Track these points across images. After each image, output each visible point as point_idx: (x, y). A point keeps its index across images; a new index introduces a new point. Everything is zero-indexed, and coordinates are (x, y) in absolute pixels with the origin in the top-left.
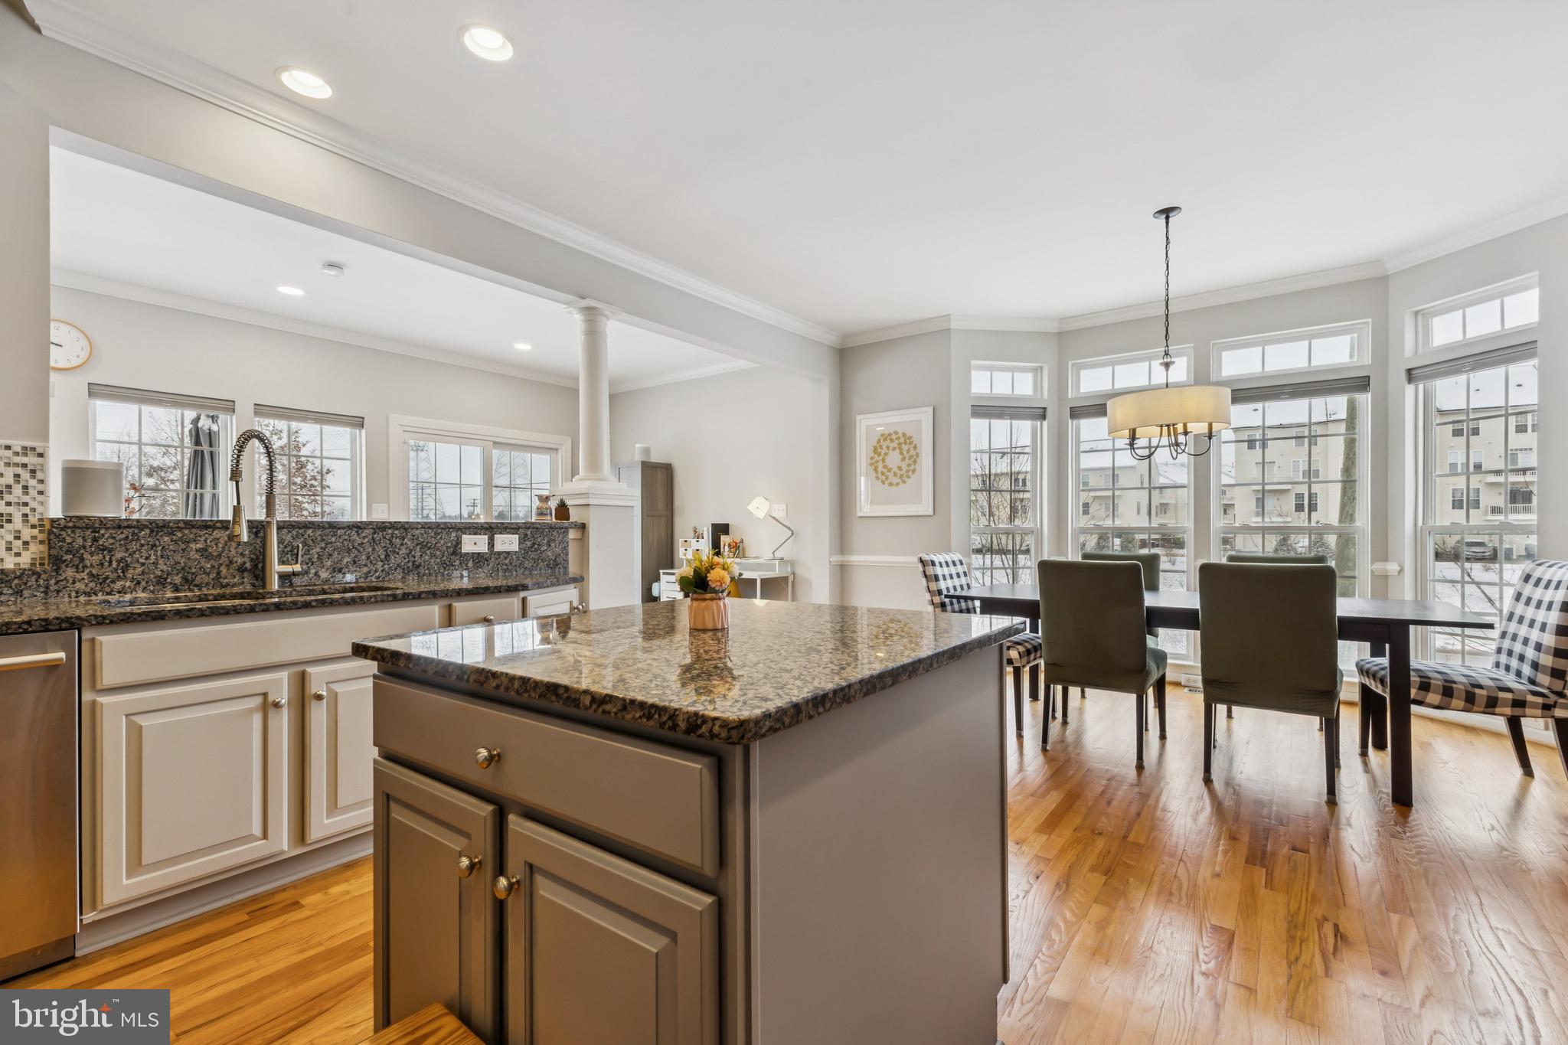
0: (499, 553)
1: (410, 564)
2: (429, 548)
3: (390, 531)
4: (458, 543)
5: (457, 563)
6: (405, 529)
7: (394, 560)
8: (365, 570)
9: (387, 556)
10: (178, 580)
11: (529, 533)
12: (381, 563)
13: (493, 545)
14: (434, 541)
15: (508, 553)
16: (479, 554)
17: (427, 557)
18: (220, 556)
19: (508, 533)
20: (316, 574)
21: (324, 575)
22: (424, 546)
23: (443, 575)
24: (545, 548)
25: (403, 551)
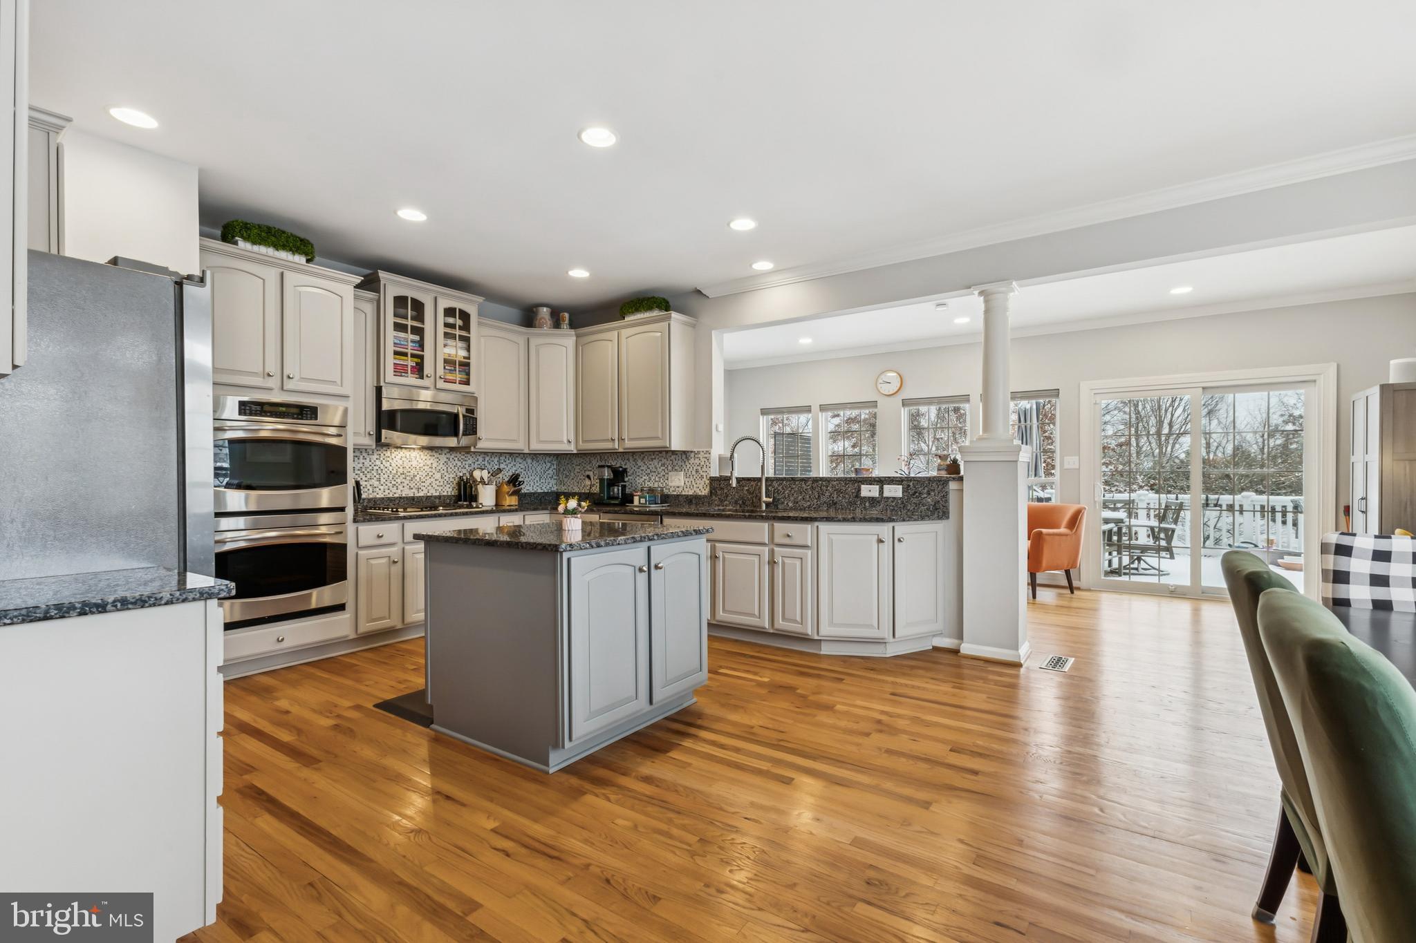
0: (888, 498)
1: (831, 502)
2: (842, 493)
3: (820, 482)
4: (859, 490)
5: (859, 503)
6: (828, 481)
7: (824, 499)
8: (809, 503)
9: (819, 496)
10: (741, 502)
11: (911, 484)
12: (816, 500)
13: (883, 493)
14: (844, 489)
15: (894, 498)
16: (873, 498)
17: (840, 499)
18: (753, 493)
19: (894, 484)
20: (787, 504)
21: (790, 505)
22: (839, 492)
23: (850, 510)
24: (926, 496)
25: (827, 494)
